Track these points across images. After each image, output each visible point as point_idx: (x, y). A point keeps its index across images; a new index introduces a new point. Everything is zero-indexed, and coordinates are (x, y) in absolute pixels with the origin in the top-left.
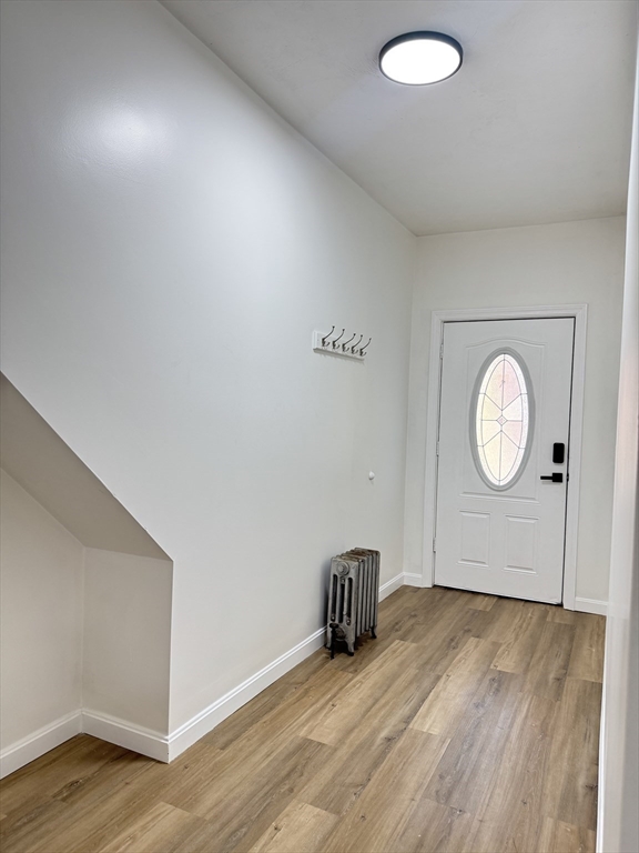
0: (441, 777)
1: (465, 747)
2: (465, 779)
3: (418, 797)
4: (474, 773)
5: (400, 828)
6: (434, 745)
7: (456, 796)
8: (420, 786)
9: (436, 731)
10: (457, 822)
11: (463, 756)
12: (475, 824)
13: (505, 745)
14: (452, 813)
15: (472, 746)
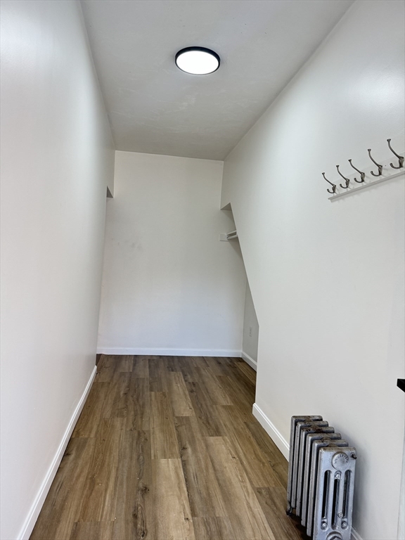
0: (146, 440)
1: (141, 457)
2: (135, 442)
3: (151, 430)
4: (131, 446)
5: (151, 419)
6: (159, 453)
7: (136, 435)
8: (153, 433)
9: (163, 461)
10: (132, 426)
11: (141, 452)
12: (124, 428)
13: (119, 464)
14: (135, 429)
15: (138, 459)
